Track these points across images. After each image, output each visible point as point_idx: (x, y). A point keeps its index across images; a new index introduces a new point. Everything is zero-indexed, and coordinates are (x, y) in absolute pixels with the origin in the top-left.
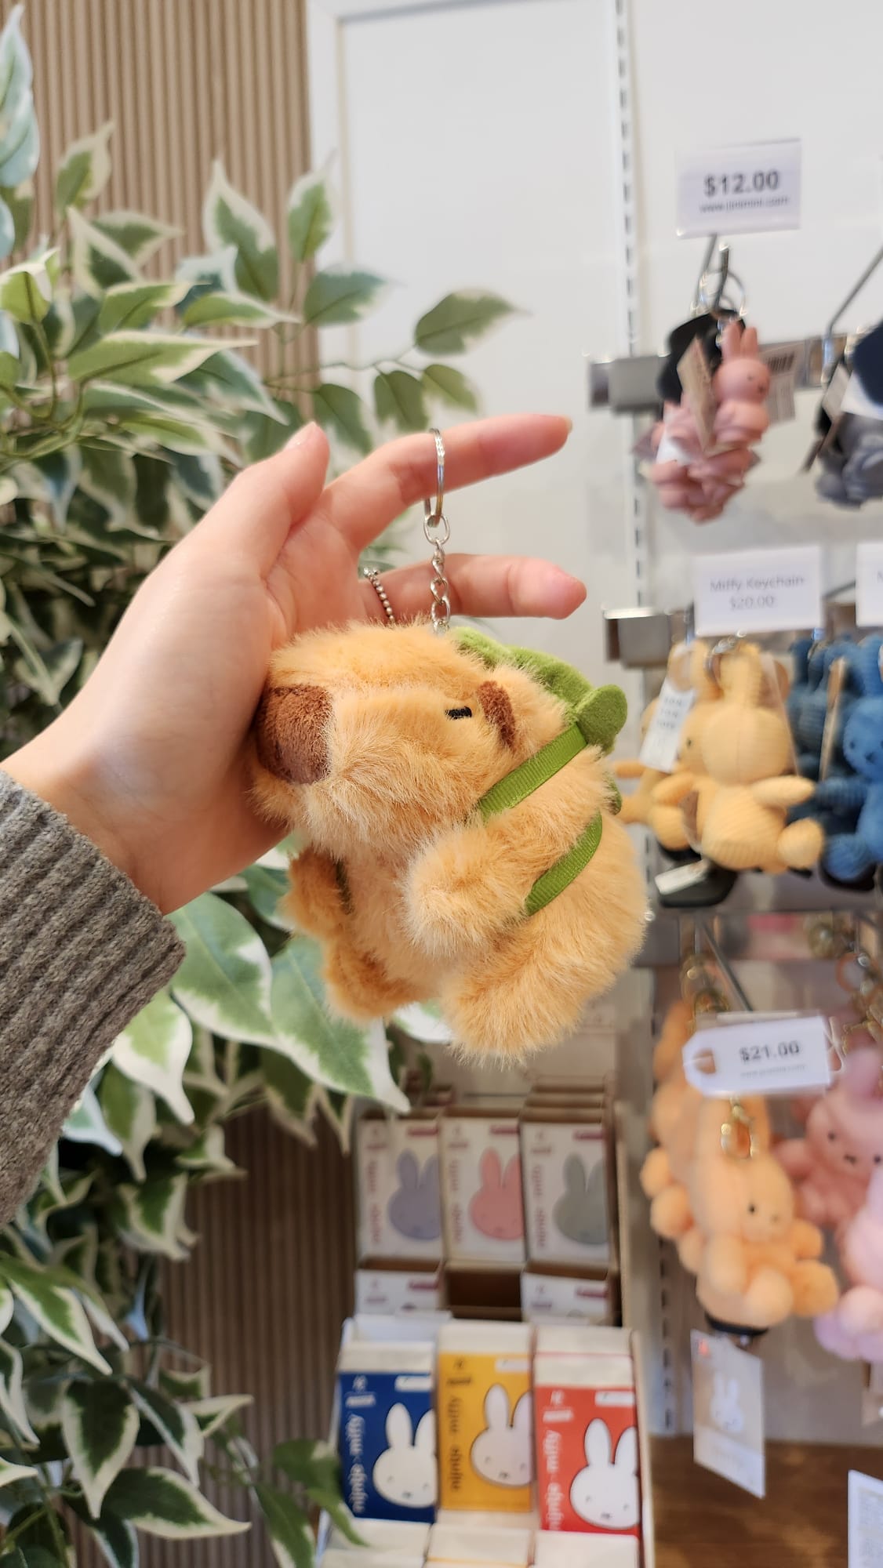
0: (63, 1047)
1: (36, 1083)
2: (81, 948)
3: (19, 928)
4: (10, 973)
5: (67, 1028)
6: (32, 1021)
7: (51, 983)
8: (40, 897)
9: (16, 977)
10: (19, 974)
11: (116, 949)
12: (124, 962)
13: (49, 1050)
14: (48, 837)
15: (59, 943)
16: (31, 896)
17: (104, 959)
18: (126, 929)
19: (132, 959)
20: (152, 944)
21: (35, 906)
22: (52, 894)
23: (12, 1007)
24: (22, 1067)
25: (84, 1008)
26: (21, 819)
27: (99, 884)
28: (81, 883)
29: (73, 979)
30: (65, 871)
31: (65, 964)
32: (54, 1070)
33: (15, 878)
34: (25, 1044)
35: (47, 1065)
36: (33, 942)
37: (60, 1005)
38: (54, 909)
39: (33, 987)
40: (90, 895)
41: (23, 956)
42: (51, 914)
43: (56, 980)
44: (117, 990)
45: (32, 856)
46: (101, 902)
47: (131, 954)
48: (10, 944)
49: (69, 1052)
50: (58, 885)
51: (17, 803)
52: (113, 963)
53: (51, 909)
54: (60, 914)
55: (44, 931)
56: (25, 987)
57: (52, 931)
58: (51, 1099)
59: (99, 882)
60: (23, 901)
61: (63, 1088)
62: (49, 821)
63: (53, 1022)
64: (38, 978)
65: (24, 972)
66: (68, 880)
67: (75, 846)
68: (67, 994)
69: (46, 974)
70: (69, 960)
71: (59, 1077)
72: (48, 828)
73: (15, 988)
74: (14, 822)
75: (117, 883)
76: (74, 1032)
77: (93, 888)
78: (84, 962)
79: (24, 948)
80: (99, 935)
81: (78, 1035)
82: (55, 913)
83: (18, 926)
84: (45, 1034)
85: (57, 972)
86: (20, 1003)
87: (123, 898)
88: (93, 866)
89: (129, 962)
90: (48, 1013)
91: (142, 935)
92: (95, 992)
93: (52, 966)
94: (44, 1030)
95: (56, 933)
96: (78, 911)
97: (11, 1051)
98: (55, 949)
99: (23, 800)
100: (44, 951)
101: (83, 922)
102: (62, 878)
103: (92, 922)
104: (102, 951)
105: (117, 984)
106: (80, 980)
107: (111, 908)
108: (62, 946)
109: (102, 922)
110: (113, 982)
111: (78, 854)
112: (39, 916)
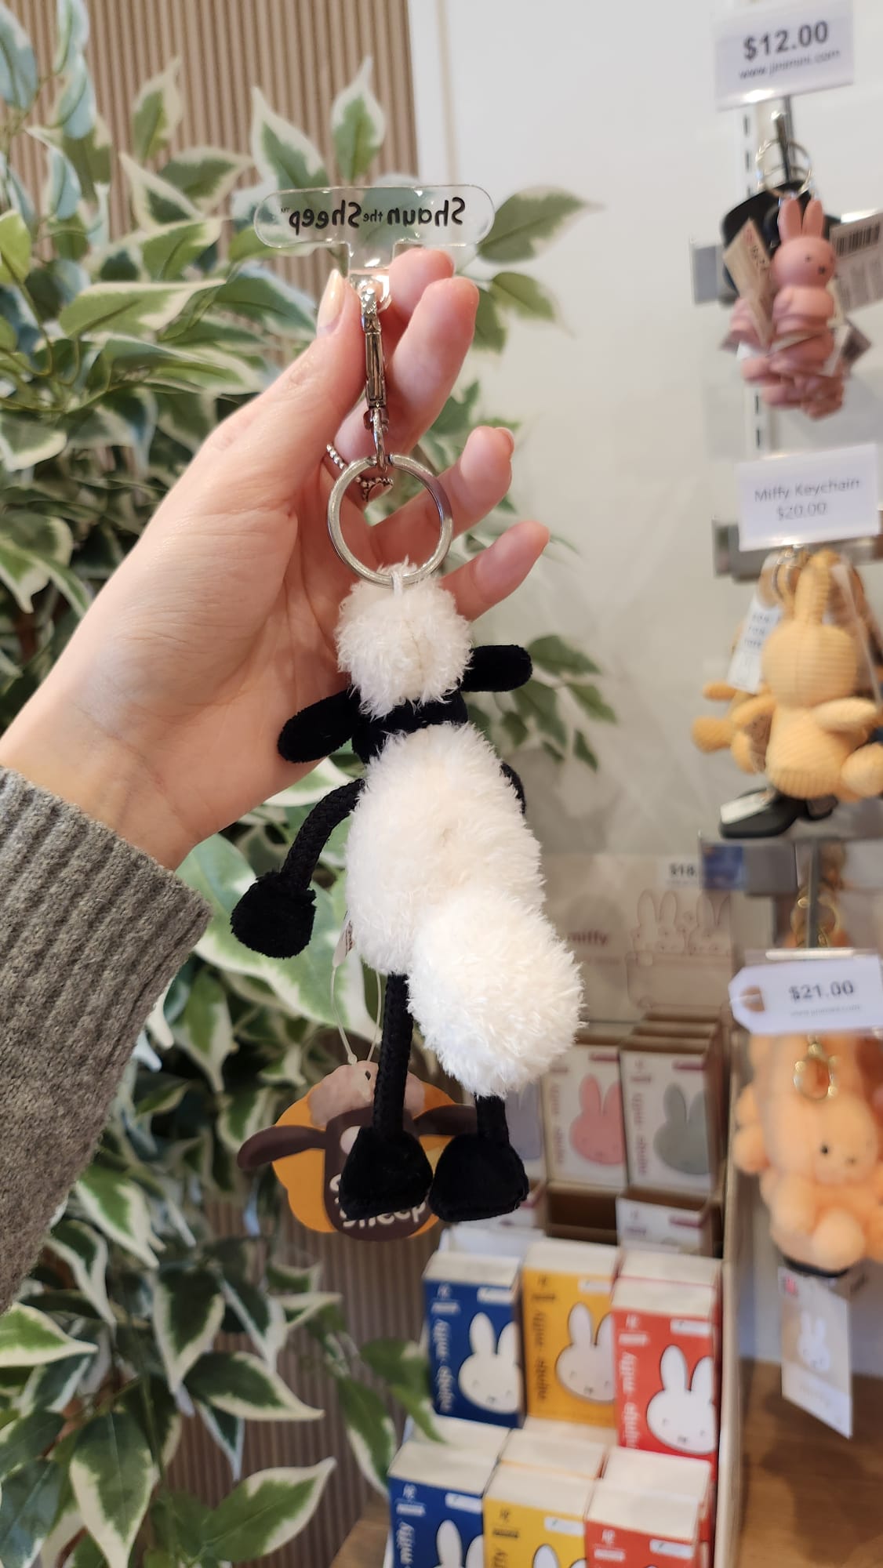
0: (110, 1022)
1: (90, 1057)
2: (113, 928)
3: (50, 916)
4: (47, 960)
5: (110, 1005)
6: (76, 1002)
7: (88, 964)
8: (65, 885)
9: (55, 963)
10: (57, 960)
11: (146, 924)
12: (157, 935)
13: (98, 1026)
14: (63, 827)
15: (91, 925)
16: (56, 885)
17: (136, 935)
18: (155, 905)
19: (164, 930)
20: (182, 914)
21: (61, 894)
22: (76, 880)
23: (55, 991)
24: (74, 1046)
25: (125, 983)
26: (35, 815)
27: (120, 865)
28: (103, 867)
29: (110, 958)
30: (85, 857)
31: (100, 944)
32: (105, 1044)
33: (37, 870)
34: (74, 1023)
35: (98, 1040)
36: (65, 928)
37: (100, 983)
38: (81, 894)
39: (72, 970)
40: (113, 876)
41: (58, 943)
42: (80, 899)
43: (93, 961)
44: (153, 962)
45: (49, 848)
46: (126, 882)
47: (162, 927)
48: (43, 933)
49: (117, 1025)
50: (81, 871)
51: (31, 800)
52: (145, 938)
53: (77, 895)
54: (86, 898)
55: (74, 917)
56: (65, 970)
57: (82, 915)
58: (105, 1069)
59: (119, 863)
60: (48, 890)
61: (114, 1058)
62: (61, 812)
63: (97, 1000)
64: (74, 962)
65: (61, 957)
66: (89, 866)
67: (90, 832)
68: (106, 973)
69: (82, 957)
70: (103, 940)
71: (110, 1050)
72: (62, 819)
73: (55, 973)
74: (29, 818)
75: (139, 863)
76: (118, 1006)
77: (115, 870)
78: (118, 941)
79: (58, 935)
80: (128, 913)
81: (123, 1008)
82: (82, 898)
83: (47, 915)
84: (90, 1014)
85: (92, 953)
86: (62, 986)
87: (146, 875)
88: (111, 849)
89: (161, 934)
90: (90, 992)
91: (171, 908)
92: (132, 967)
93: (87, 949)
94: (89, 1009)
95: (86, 917)
96: (104, 893)
97: (61, 1031)
98: (88, 933)
99: (35, 797)
100: (78, 935)
101: (111, 903)
102: (83, 864)
103: (118, 902)
104: (133, 928)
105: (152, 957)
106: (116, 957)
107: (136, 886)
108: (94, 928)
109: (129, 901)
110: (148, 955)
111: (95, 839)
112: (66, 902)
